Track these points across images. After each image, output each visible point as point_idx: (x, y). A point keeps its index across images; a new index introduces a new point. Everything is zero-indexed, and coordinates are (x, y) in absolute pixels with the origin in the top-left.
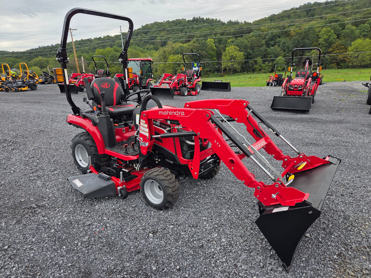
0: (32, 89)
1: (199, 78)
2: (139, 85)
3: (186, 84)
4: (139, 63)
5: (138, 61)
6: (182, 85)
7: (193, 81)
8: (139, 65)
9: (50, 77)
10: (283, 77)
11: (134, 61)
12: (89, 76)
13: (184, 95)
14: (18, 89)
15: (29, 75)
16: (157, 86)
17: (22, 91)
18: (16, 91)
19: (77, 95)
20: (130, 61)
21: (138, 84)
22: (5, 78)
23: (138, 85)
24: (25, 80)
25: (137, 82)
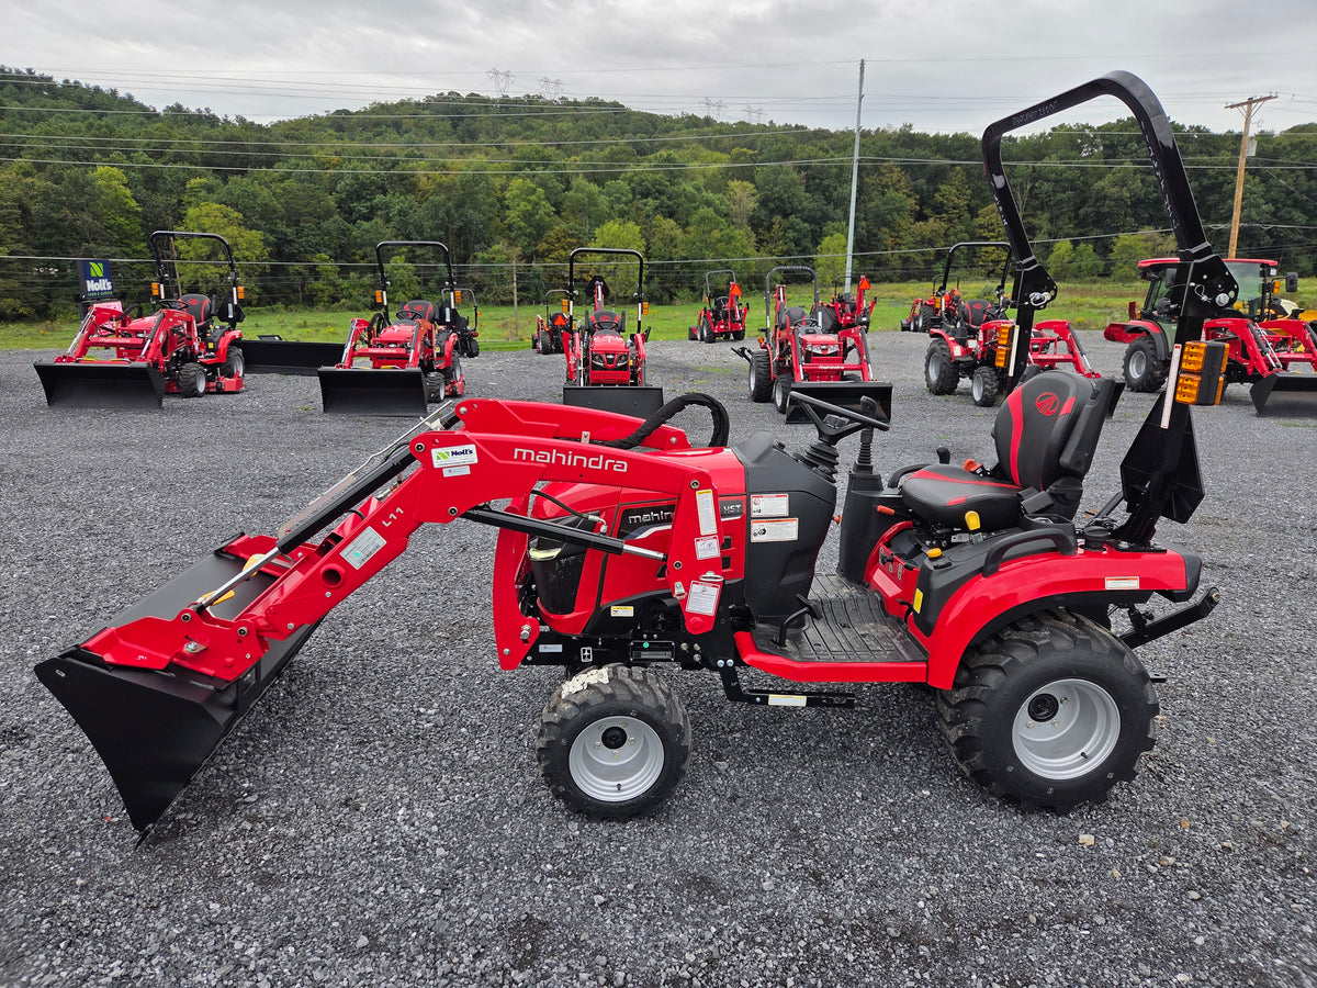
1: (233, 327)
3: (197, 348)
6: (178, 352)
7: (216, 340)
10: (469, 328)
13: (194, 393)
16: (70, 360)
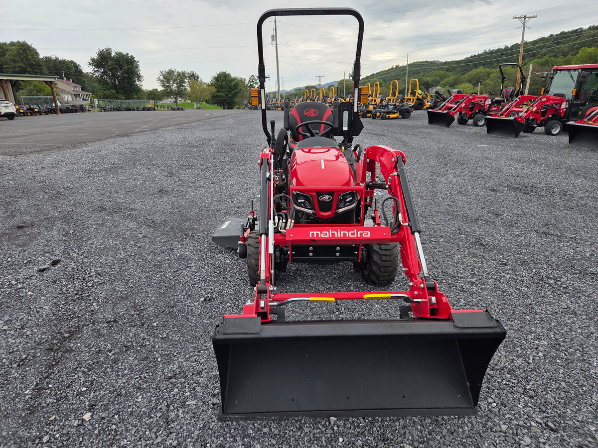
0: (404, 118)
2: (564, 117)
4: (575, 74)
5: (575, 70)
8: (575, 79)
9: (442, 99)
11: (569, 70)
12: (480, 99)
14: (386, 116)
15: (418, 96)
17: (389, 118)
18: (383, 118)
19: (447, 128)
20: (561, 70)
21: (562, 115)
22: (380, 99)
23: (560, 119)
24: (398, 104)
25: (560, 113)
